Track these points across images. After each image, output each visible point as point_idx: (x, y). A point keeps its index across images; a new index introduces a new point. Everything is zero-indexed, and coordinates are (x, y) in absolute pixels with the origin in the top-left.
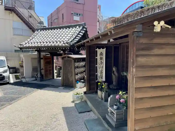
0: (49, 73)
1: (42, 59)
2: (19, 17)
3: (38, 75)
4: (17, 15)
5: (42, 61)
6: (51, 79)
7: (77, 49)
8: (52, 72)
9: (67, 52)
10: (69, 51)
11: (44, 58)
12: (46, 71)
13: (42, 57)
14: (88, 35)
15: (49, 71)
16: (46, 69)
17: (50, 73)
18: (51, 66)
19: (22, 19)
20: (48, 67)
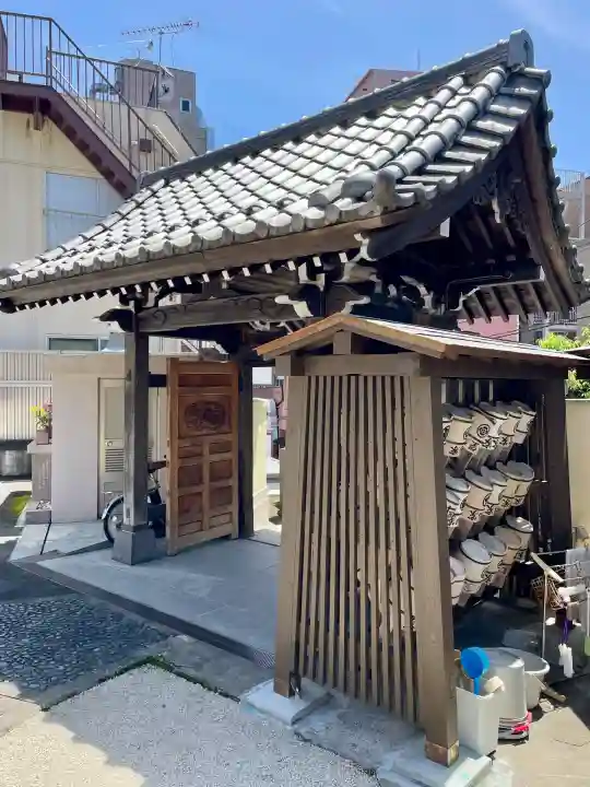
0: (214, 492)
1: (159, 381)
2: (83, 147)
3: (125, 506)
4: (70, 133)
5: (159, 400)
6: (226, 538)
7: (436, 303)
8: (234, 482)
9: (347, 310)
10: (365, 300)
11: (173, 381)
12: (187, 477)
13: (156, 368)
14: (548, 153)
15: (212, 479)
16: (192, 462)
17: (221, 495)
18: (232, 438)
19: (95, 160)
20: (206, 450)
